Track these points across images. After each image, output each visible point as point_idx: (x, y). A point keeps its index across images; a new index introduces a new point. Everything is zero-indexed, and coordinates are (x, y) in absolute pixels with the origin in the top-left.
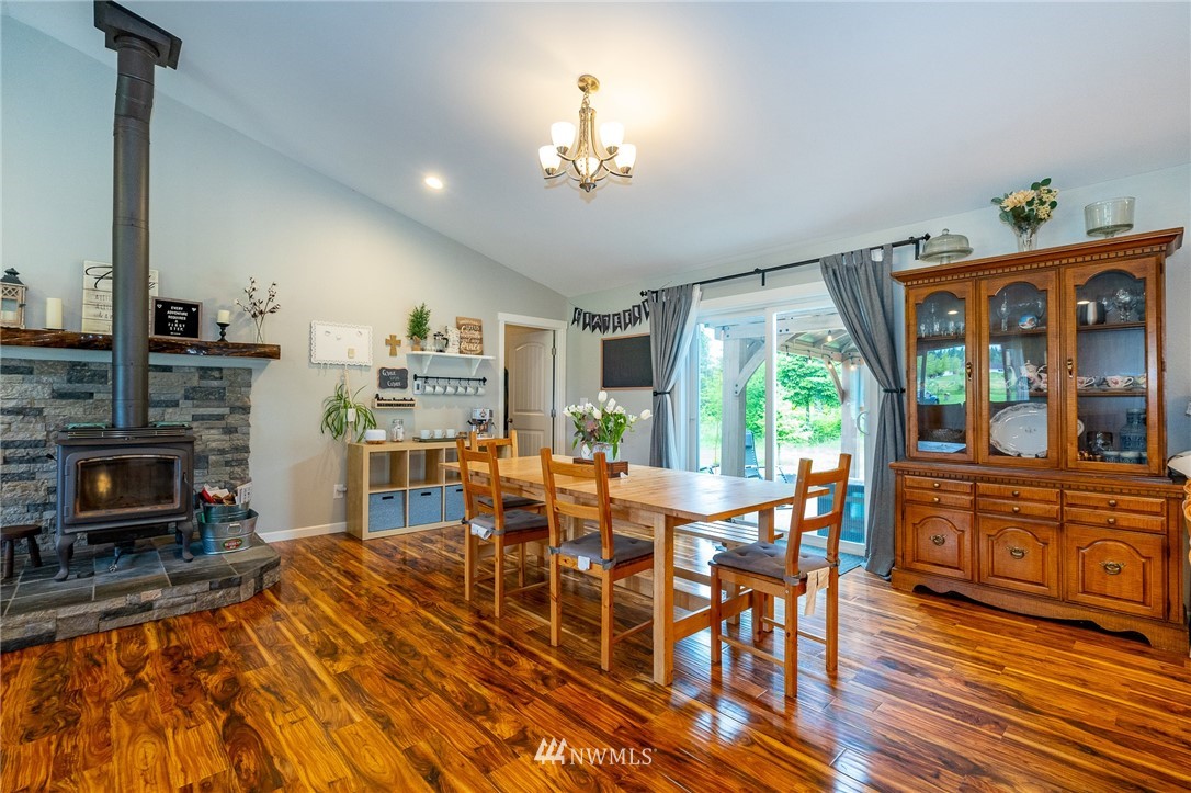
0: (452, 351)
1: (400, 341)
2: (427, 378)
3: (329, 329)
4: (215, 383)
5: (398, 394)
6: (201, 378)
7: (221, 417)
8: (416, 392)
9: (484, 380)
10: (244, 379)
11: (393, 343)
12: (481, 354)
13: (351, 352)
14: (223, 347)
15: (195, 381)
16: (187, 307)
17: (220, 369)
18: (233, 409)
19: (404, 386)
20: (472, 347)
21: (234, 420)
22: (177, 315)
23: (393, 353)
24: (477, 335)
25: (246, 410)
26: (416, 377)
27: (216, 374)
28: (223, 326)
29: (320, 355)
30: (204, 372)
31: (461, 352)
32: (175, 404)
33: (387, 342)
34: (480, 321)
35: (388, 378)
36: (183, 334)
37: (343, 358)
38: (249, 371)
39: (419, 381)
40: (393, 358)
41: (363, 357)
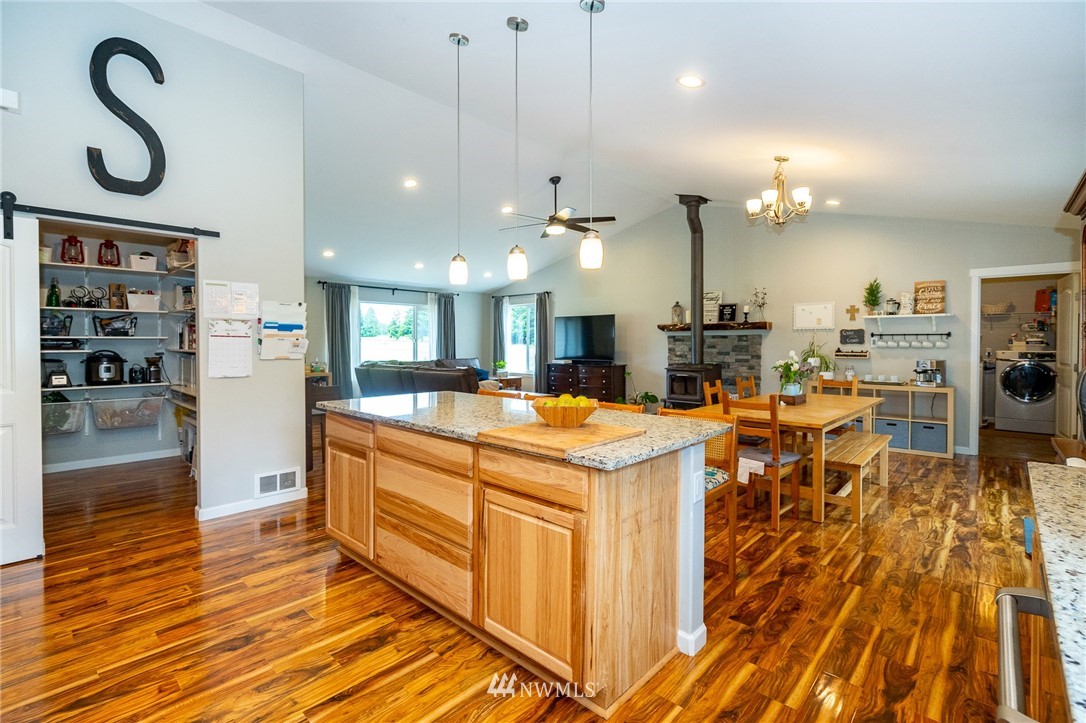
0: (906, 312)
1: (858, 309)
2: (881, 335)
3: (803, 307)
4: (744, 343)
5: (857, 348)
6: (739, 341)
7: (747, 361)
8: (872, 346)
9: (949, 335)
10: (758, 341)
11: (852, 312)
12: (942, 311)
13: (819, 320)
14: (747, 325)
15: (736, 343)
16: (731, 306)
17: (746, 336)
18: (753, 357)
19: (861, 341)
20: (930, 306)
21: (753, 362)
22: (727, 311)
23: (853, 318)
24: (939, 295)
25: (759, 357)
26: (873, 335)
27: (745, 338)
28: (746, 314)
29: (798, 325)
30: (740, 338)
31: (915, 312)
32: (728, 354)
33: (848, 311)
34: (945, 282)
35: (847, 337)
36: (730, 320)
37: (814, 325)
38: (760, 336)
39: (876, 338)
40: (853, 322)
41: (828, 323)
